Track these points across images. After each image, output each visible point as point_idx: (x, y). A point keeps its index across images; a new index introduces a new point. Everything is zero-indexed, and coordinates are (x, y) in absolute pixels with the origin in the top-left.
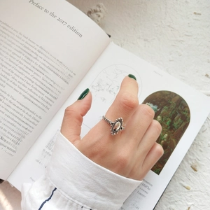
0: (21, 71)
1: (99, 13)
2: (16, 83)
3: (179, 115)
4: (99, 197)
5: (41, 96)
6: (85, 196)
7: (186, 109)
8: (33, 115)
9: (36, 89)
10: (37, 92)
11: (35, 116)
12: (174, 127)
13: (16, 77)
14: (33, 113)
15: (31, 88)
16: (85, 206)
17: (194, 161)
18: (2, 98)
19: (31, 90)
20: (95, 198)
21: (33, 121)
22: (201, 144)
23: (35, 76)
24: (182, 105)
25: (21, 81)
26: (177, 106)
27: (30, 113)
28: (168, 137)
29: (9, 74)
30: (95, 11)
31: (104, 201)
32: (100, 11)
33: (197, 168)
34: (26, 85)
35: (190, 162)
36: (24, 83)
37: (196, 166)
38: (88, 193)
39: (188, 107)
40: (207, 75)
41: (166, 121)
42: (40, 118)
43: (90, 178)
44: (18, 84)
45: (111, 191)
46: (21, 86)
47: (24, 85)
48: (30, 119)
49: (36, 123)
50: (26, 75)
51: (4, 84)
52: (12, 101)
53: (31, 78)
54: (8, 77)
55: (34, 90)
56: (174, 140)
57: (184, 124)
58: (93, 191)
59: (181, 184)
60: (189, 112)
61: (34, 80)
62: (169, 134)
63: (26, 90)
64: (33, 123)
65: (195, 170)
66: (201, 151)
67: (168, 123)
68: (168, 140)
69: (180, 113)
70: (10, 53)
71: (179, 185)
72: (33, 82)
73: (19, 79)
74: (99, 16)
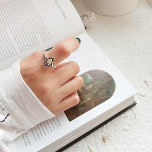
0: (21, 23)
1: (89, 18)
2: (14, 28)
3: (106, 89)
4: (17, 108)
5: (24, 41)
6: (8, 102)
7: (113, 88)
8: (13, 49)
9: (23, 36)
10: (23, 38)
11: (14, 51)
12: (98, 96)
13: (16, 25)
14: (14, 48)
15: (20, 34)
16: (5, 109)
17: (106, 135)
18: (2, 33)
19: (20, 35)
20: (14, 107)
21: (11, 53)
22: (118, 125)
23: (27, 29)
24: (111, 84)
25: (17, 28)
26: (108, 84)
27: (12, 48)
28: (90, 100)
29: (13, 22)
30: (87, 16)
31: (20, 113)
32: (90, 17)
33: (107, 141)
34: (19, 31)
35: (103, 134)
36: (18, 29)
37: (106, 139)
38: (11, 101)
39: (115, 87)
40: (146, 82)
41: (94, 89)
42: (17, 53)
43: (17, 91)
44: (15, 29)
45: (28, 108)
46: (16, 31)
47: (18, 31)
48: (11, 51)
49: (13, 55)
50: (23, 26)
51: (8, 26)
52: (6, 37)
53: (24, 29)
54: (12, 23)
55: (21, 36)
56: (93, 104)
57: (106, 97)
58: (15, 101)
59: (88, 146)
60: (114, 91)
61: (25, 30)
62: (91, 99)
63: (17, 34)
64: (11, 55)
65: (104, 141)
66: (115, 130)
67: (95, 91)
68: (89, 102)
69: (107, 89)
70: (21, 12)
71: (86, 146)
72: (24, 31)
73: (17, 27)
74: (88, 19)
